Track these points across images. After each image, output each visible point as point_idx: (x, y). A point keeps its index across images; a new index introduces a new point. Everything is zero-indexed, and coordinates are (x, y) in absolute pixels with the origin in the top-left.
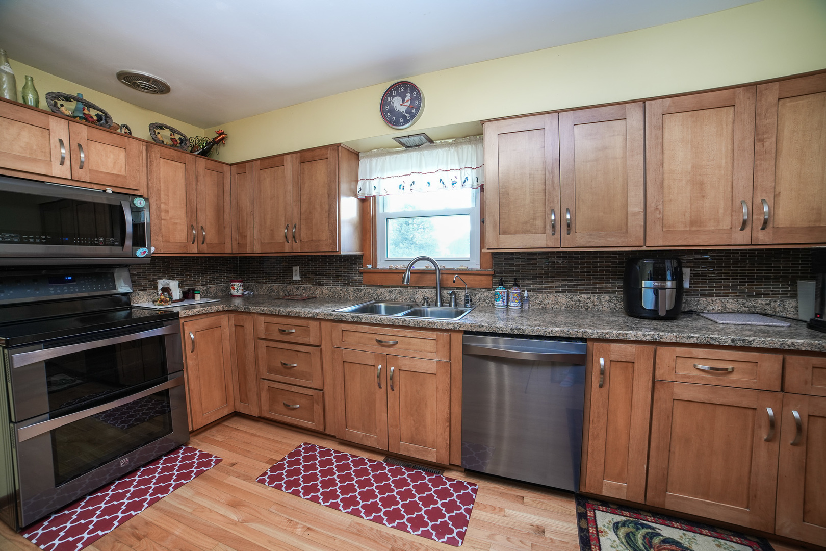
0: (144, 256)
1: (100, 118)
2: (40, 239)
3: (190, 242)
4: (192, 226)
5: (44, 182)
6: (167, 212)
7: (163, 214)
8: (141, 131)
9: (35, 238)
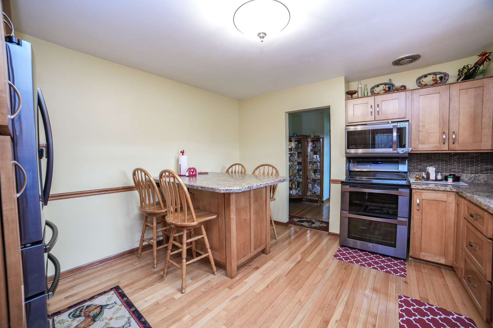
0: (403, 153)
1: (389, 88)
2: (362, 147)
3: (441, 143)
4: (444, 133)
5: (367, 124)
6: (424, 126)
7: (420, 128)
8: (411, 84)
9: (360, 147)
